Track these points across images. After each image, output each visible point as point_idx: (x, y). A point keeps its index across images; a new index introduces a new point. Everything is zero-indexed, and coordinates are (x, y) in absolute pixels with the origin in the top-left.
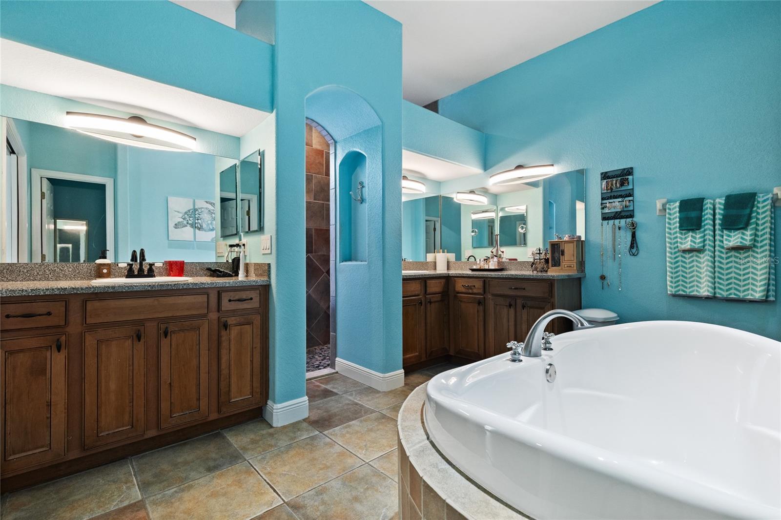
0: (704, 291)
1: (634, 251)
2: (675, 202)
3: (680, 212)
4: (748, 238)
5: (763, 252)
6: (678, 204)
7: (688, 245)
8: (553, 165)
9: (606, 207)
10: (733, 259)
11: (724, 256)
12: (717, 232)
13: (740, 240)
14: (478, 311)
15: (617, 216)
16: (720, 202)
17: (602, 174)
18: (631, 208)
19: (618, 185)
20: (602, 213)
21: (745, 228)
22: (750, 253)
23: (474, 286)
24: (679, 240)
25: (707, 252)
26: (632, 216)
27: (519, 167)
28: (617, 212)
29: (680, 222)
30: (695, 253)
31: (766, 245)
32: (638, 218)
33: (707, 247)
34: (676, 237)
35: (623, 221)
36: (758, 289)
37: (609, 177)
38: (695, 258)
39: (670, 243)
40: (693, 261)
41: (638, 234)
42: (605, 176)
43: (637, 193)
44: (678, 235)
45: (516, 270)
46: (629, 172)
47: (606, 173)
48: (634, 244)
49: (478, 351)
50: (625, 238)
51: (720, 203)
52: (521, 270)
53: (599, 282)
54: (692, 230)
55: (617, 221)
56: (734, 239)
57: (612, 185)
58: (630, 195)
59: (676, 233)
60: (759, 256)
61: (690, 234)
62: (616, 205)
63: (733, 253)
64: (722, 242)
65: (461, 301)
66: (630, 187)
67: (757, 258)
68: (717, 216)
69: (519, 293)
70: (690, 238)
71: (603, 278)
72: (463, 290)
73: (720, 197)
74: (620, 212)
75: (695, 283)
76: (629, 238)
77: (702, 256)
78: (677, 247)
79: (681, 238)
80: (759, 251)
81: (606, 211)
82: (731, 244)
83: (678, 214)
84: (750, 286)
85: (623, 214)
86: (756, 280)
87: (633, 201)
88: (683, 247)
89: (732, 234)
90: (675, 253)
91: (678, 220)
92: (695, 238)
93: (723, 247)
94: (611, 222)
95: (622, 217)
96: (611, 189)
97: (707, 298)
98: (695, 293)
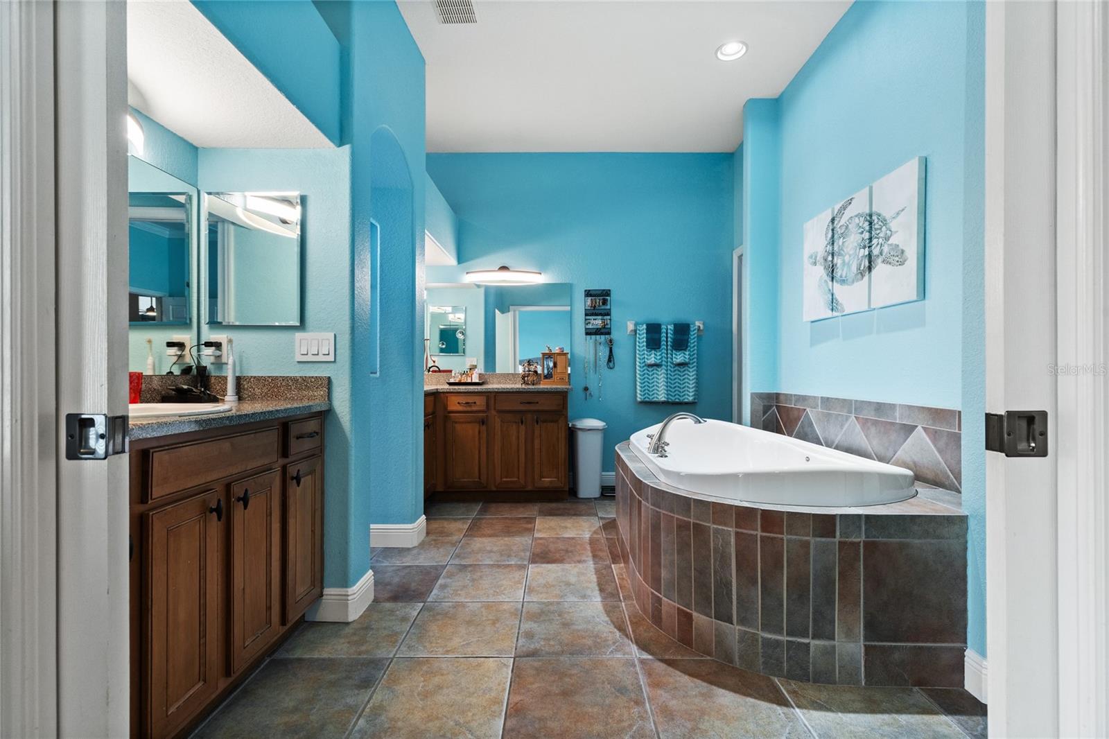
0: (662, 397)
1: (611, 364)
2: (643, 325)
3: (647, 333)
4: (687, 357)
5: (693, 367)
6: (645, 326)
7: (652, 360)
8: (540, 274)
9: (590, 323)
10: (677, 372)
11: (672, 370)
12: (669, 351)
13: (683, 358)
14: (479, 432)
15: (597, 332)
16: (671, 327)
17: (586, 291)
18: (609, 326)
19: (601, 304)
20: (586, 329)
21: (685, 350)
22: (686, 368)
23: (475, 403)
24: (646, 356)
25: (664, 367)
26: (609, 333)
27: (504, 268)
28: (597, 329)
29: (647, 342)
30: (655, 367)
31: (694, 362)
32: (615, 335)
33: (663, 363)
34: (644, 354)
35: (603, 337)
36: (691, 394)
37: (591, 296)
38: (655, 371)
39: (640, 359)
40: (653, 374)
41: (615, 350)
42: (588, 294)
43: (613, 312)
44: (645, 352)
45: (500, 383)
46: (607, 293)
47: (589, 291)
48: (611, 358)
49: (480, 478)
50: (603, 353)
51: (670, 329)
52: (505, 383)
53: (581, 394)
54: (655, 349)
55: (598, 337)
56: (679, 357)
57: (596, 303)
58: (609, 314)
59: (644, 350)
60: (691, 370)
61: (653, 352)
62: (597, 322)
63: (677, 368)
64: (672, 359)
65: (456, 423)
66: (608, 307)
67: (690, 372)
68: (669, 339)
69: (532, 407)
70: (653, 355)
71: (586, 389)
72: (460, 408)
73: (670, 324)
74: (600, 329)
75: (655, 391)
76: (608, 353)
77: (659, 370)
78: (645, 362)
79: (647, 355)
80: (691, 366)
81: (590, 326)
82: (678, 361)
83: (645, 335)
84: (686, 392)
85: (603, 331)
86: (689, 388)
87: (610, 319)
88: (649, 362)
89: (678, 353)
90: (643, 367)
91: (645, 340)
92: (656, 355)
93: (672, 363)
94: (593, 337)
95: (602, 334)
96: (595, 306)
97: (663, 403)
98: (655, 399)
